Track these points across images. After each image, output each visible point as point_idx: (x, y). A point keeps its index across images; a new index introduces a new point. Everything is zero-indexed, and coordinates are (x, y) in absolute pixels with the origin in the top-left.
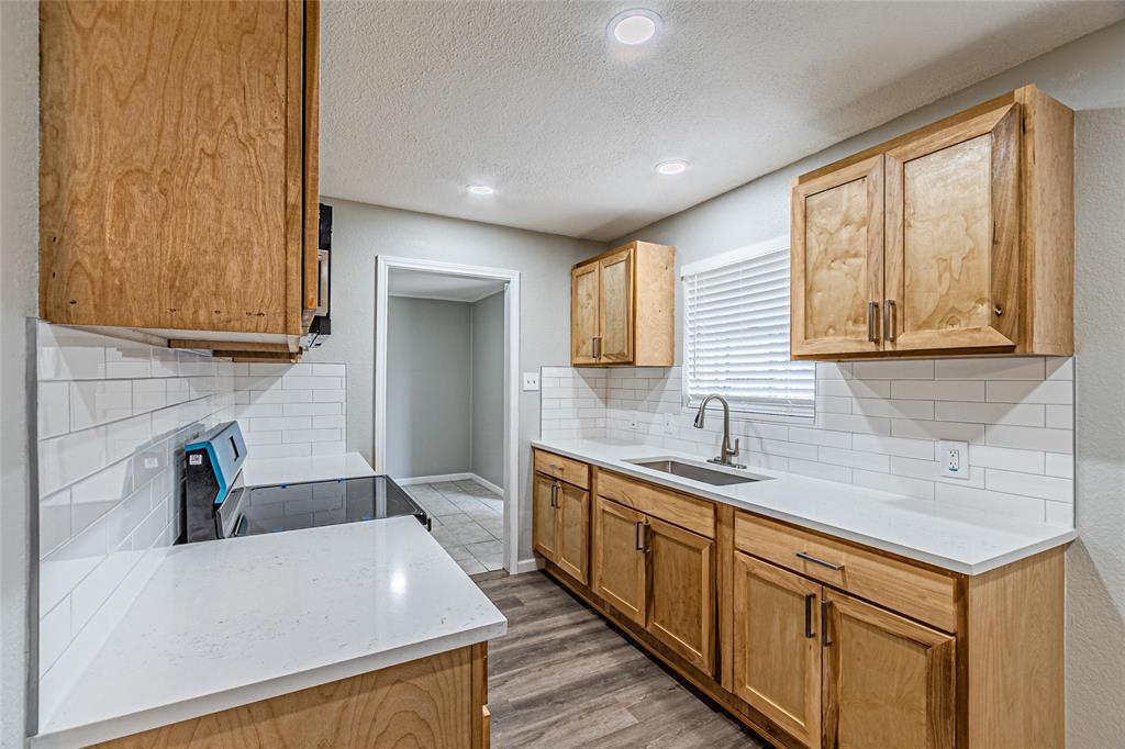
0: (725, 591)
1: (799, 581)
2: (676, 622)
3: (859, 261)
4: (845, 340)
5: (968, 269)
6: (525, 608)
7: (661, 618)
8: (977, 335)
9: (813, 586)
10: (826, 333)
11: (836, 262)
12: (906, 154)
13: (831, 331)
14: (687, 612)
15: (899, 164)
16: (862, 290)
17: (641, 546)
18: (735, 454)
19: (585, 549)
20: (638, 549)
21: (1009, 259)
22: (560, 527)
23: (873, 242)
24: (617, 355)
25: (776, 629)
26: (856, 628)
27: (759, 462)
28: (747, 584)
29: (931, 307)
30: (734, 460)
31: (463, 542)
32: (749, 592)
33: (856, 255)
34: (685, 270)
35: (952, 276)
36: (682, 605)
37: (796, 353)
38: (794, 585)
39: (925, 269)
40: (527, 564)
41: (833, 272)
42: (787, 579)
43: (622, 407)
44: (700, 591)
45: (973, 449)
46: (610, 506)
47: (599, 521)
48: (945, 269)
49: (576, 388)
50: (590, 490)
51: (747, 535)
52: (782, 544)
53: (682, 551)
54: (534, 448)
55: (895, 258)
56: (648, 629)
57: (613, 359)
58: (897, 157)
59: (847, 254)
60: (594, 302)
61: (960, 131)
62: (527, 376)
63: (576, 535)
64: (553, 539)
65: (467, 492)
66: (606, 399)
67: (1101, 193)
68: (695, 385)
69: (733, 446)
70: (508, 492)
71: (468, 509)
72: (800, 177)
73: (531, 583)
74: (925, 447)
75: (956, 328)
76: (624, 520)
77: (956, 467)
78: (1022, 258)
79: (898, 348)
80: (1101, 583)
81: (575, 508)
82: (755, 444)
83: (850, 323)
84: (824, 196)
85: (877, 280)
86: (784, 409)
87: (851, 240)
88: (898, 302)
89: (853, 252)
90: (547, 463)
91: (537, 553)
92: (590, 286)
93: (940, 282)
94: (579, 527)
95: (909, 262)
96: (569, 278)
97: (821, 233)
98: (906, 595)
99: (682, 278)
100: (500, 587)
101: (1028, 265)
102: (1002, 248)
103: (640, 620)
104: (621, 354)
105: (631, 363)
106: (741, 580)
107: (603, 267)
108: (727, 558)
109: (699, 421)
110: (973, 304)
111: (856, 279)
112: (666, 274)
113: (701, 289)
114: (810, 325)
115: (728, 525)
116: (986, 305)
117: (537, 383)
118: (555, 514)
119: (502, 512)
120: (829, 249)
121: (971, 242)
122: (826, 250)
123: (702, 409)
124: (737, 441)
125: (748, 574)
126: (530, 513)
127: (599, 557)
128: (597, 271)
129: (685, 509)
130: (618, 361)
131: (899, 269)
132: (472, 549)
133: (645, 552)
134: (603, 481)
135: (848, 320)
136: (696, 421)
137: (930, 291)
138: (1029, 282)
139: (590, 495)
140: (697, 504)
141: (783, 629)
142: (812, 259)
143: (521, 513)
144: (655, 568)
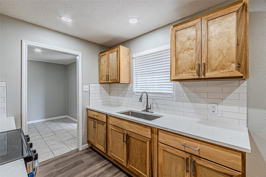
0: (155, 155)
1: (182, 153)
2: (137, 165)
3: (192, 51)
4: (188, 75)
5: (228, 53)
6: (85, 164)
7: (132, 164)
8: (232, 73)
9: (188, 155)
10: (182, 73)
11: (186, 51)
12: (208, 18)
13: (184, 72)
14: (141, 162)
15: (206, 21)
16: (194, 60)
17: (125, 141)
18: (150, 109)
19: (105, 141)
20: (124, 142)
21: (242, 50)
22: (96, 134)
23: (198, 45)
24: (114, 80)
25: (173, 168)
26: (203, 169)
27: (156, 111)
28: (163, 154)
29: (216, 65)
30: (149, 110)
31: (63, 140)
32: (164, 156)
33: (192, 49)
34: (134, 56)
35: (223, 55)
36: (139, 160)
37: (172, 79)
38: (180, 154)
39: (215, 53)
40: (85, 146)
41: (184, 54)
42: (178, 152)
43: (114, 95)
44: (146, 156)
45: (219, 106)
46: (114, 128)
47: (110, 132)
48: (221, 53)
49: (101, 90)
50: (107, 123)
51: (162, 137)
52: (176, 141)
53: (139, 143)
54: (87, 109)
55: (205, 49)
56: (128, 167)
57: (113, 81)
58: (206, 19)
59: (189, 49)
60: (106, 64)
61: (226, 11)
62: (84, 86)
63: (102, 137)
64: (94, 138)
65: (65, 122)
66: (109, 93)
67: (254, 35)
68: (136, 89)
69: (149, 106)
70: (78, 121)
71: (65, 128)
72: (173, 26)
73: (87, 153)
74: (205, 106)
75: (225, 71)
76: (119, 132)
77: (214, 111)
78: (246, 50)
79: (206, 77)
80: (254, 142)
81: (102, 128)
82: (155, 106)
83: (190, 70)
84: (182, 31)
85: (199, 57)
86: (163, 95)
87: (190, 45)
88: (206, 63)
89: (191, 48)
90: (92, 114)
91: (88, 142)
92: (105, 59)
93: (219, 57)
94: (103, 134)
95: (209, 51)
96: (98, 57)
97: (180, 43)
98: (222, 158)
99: (133, 58)
100: (75, 157)
101: (247, 52)
102: (240, 46)
103: (125, 164)
104: (115, 80)
105: (119, 82)
106: (161, 152)
107: (109, 53)
108: (155, 144)
109: (141, 100)
110: (230, 63)
111: (192, 56)
112: (128, 57)
113: (139, 61)
114: (177, 71)
115: (155, 134)
116: (234, 64)
117: (88, 89)
118: (95, 130)
119: (76, 127)
120: (183, 47)
121: (230, 45)
122: (182, 48)
123: (142, 96)
124: (151, 105)
125: (163, 150)
126: (86, 130)
127: (110, 144)
128: (107, 54)
129: (140, 129)
130: (115, 82)
131: (206, 53)
132: (66, 143)
133: (126, 143)
134: (111, 120)
135: (189, 69)
136: (140, 100)
137: (216, 60)
138: (247, 57)
139: (107, 124)
140: (145, 127)
141: (176, 168)
142: (178, 51)
143: (83, 130)
144: (130, 148)
